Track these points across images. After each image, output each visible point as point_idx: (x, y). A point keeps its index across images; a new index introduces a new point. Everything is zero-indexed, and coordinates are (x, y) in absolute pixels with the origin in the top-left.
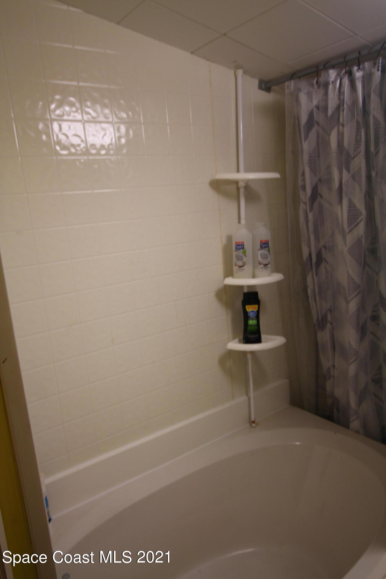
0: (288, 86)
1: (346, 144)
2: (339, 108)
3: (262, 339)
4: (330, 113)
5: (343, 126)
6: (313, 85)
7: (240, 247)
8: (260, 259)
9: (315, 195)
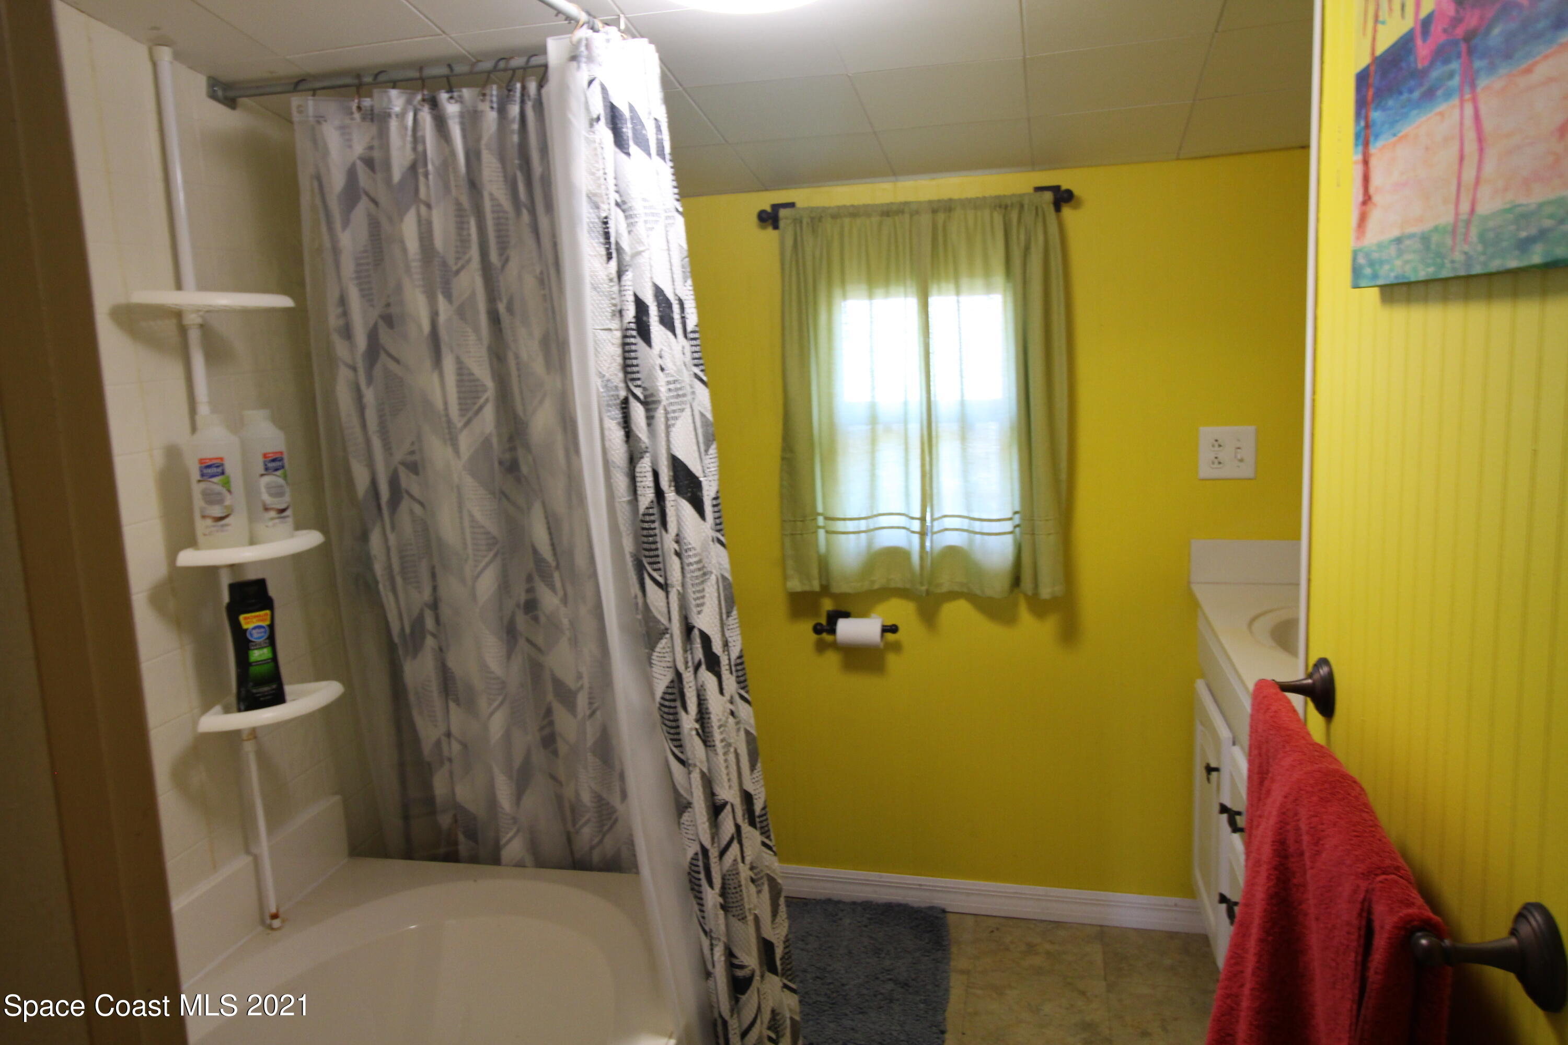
0: (299, 106)
1: (438, 243)
2: (414, 169)
3: (288, 697)
4: (397, 176)
5: (429, 206)
6: (352, 113)
7: (214, 470)
8: (266, 497)
9: (374, 349)
